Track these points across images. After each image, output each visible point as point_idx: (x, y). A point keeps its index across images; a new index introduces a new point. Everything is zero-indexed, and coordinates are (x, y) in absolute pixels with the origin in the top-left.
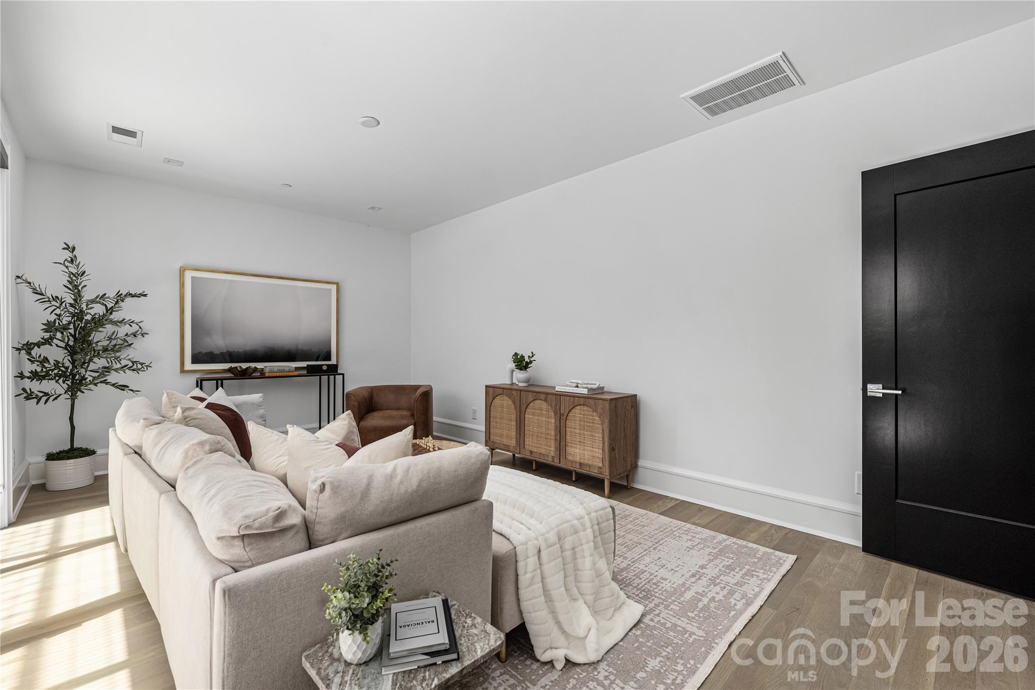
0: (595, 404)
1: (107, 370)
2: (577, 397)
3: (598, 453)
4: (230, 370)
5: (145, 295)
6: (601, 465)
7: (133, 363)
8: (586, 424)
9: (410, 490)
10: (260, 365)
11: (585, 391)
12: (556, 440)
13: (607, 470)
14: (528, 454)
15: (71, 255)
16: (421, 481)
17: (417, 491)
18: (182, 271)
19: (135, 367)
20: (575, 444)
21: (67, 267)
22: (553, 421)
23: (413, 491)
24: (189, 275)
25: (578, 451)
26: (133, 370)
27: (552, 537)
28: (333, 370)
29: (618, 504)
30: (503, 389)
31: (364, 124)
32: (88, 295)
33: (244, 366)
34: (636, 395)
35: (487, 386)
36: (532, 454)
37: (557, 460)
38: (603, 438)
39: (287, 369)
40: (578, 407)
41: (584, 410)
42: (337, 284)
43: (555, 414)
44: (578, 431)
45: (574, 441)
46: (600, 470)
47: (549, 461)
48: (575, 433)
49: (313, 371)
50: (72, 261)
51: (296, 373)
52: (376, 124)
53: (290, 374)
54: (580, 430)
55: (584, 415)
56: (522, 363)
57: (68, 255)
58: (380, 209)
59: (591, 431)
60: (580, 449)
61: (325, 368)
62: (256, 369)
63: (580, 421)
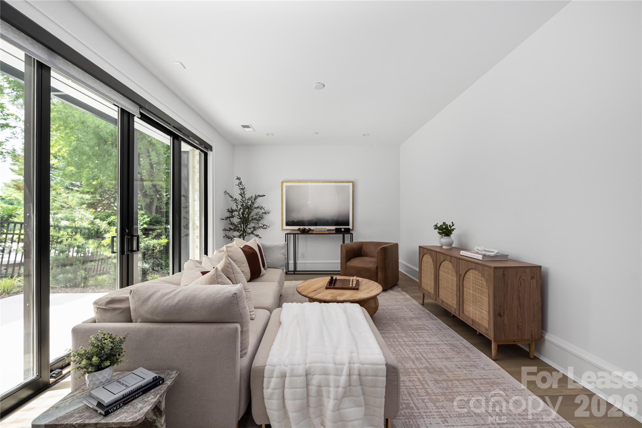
0: (483, 270)
1: (255, 228)
2: (471, 262)
3: (486, 316)
4: (299, 229)
5: (265, 196)
6: (487, 327)
7: (264, 225)
8: (477, 286)
9: (170, 305)
10: (312, 228)
11: (480, 257)
12: (457, 295)
13: (492, 333)
14: (441, 302)
15: (239, 181)
16: (180, 301)
17: (175, 306)
18: (282, 183)
19: (264, 227)
20: (469, 302)
21: (239, 186)
22: (455, 279)
23: (172, 306)
24: (285, 184)
25: (471, 309)
26: (264, 228)
27: (301, 370)
28: (348, 231)
29: (500, 369)
30: (427, 249)
31: (316, 88)
32: (247, 196)
33: (307, 227)
34: (541, 266)
35: (420, 247)
36: (442, 303)
37: (457, 313)
38: (489, 303)
39: (323, 230)
40: (471, 271)
41: (475, 274)
42: (352, 182)
43: (456, 273)
44: (471, 292)
45: (469, 300)
46: (487, 331)
47: (453, 312)
48: (469, 293)
49: (338, 231)
50: (240, 184)
51: (328, 232)
52: (323, 86)
53: (325, 232)
54: (473, 291)
55: (475, 278)
56: (445, 231)
57: (238, 181)
58: (369, 135)
59: (481, 294)
60: (473, 308)
61: (343, 230)
62: (310, 230)
63: (473, 283)
